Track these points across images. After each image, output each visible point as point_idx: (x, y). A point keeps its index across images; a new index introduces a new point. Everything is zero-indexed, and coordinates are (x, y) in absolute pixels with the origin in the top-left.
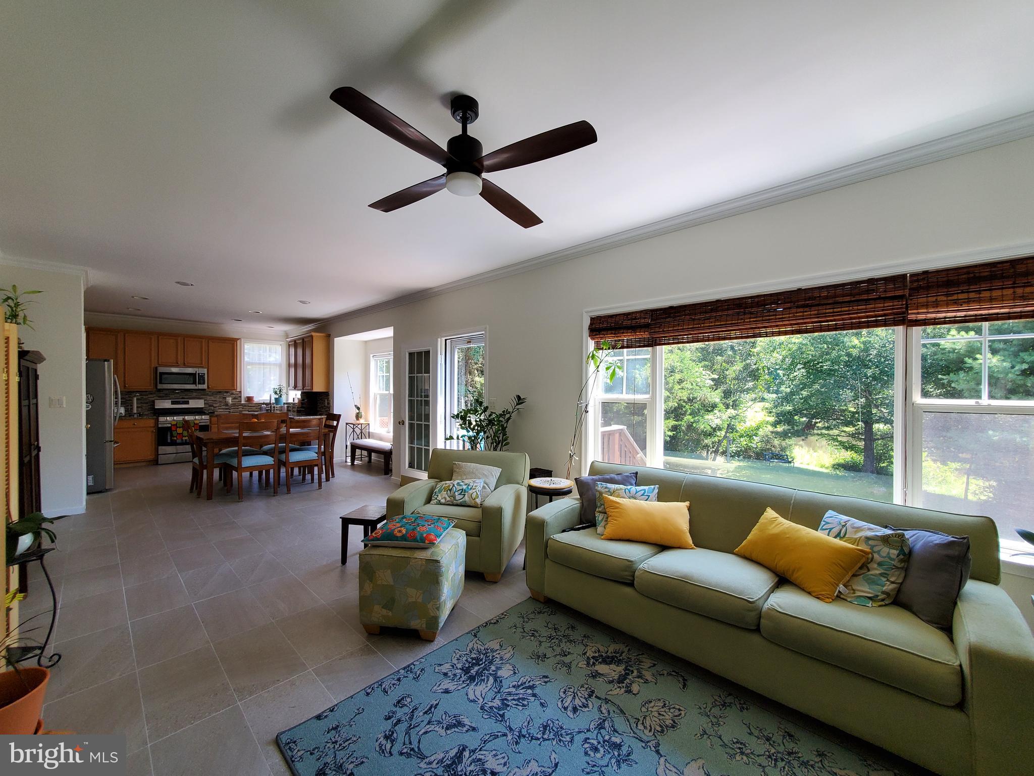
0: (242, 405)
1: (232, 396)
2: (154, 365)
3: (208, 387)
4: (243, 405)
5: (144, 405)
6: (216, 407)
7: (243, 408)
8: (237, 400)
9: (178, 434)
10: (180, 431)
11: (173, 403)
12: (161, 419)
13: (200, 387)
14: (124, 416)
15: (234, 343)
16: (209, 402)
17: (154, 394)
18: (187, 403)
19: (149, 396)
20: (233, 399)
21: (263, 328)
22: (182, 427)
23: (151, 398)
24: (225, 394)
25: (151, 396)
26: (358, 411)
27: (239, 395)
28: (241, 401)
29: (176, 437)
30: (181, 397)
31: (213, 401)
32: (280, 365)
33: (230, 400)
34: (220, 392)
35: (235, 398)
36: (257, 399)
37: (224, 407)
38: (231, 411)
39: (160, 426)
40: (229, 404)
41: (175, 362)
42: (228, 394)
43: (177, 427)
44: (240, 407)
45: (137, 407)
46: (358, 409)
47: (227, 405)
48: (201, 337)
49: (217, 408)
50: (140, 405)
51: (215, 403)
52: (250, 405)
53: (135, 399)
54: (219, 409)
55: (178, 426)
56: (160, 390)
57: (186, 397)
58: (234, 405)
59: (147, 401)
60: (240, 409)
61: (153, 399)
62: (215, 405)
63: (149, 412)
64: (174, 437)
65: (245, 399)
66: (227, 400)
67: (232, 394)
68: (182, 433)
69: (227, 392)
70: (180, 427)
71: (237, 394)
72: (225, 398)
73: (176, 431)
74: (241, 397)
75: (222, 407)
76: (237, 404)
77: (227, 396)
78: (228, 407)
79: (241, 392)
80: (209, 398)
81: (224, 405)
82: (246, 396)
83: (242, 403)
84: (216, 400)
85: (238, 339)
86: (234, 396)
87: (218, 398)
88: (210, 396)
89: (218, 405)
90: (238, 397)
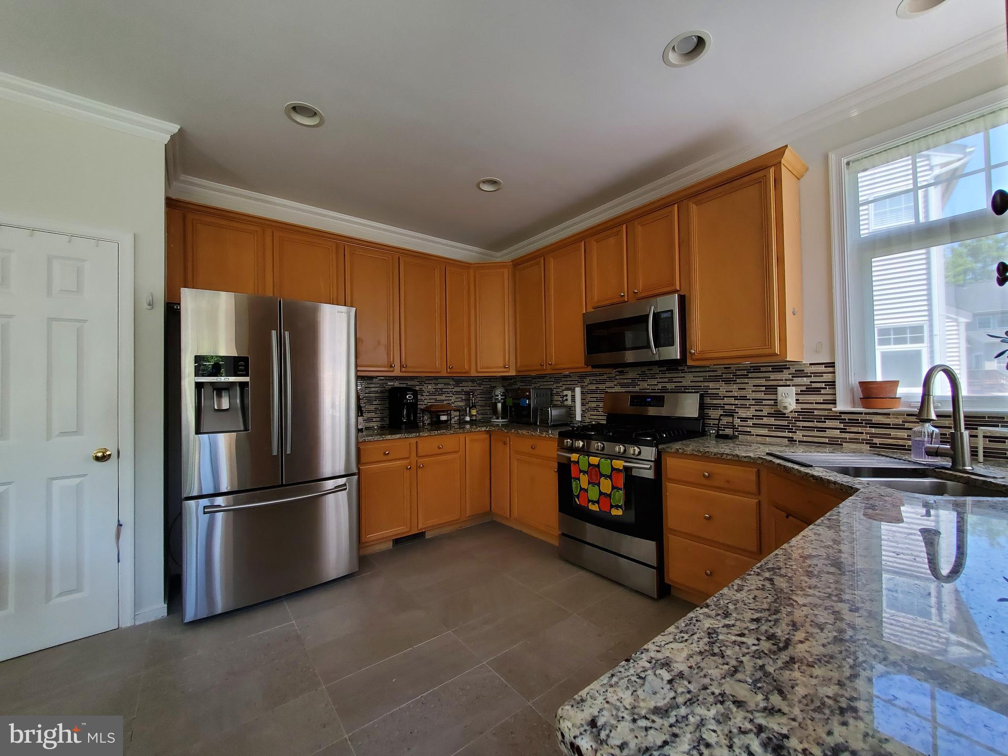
0: (838, 416)
1: (798, 381)
3: (692, 352)
4: (848, 420)
6: (744, 419)
7: (843, 431)
8: (820, 399)
13: (666, 353)
15: (765, 178)
16: (726, 401)
19: (608, 384)
20: (802, 393)
24: (773, 376)
25: (612, 384)
27: (827, 377)
28: (834, 402)
31: (736, 398)
33: (790, 397)
34: (757, 369)
35: (810, 390)
36: (901, 395)
37: (772, 421)
38: (798, 436)
41: (618, 293)
42: (786, 375)
44: (829, 424)
47: (779, 414)
49: (750, 423)
51: (744, 406)
52: (876, 419)
54: (755, 425)
58: (806, 414)
60: (830, 433)
62: (743, 413)
65: (852, 391)
66: (779, 398)
67: (800, 373)
71: (820, 374)
72: (772, 389)
74: (832, 384)
75: (765, 421)
76: (816, 413)
77: (781, 383)
78: (786, 423)
79: (832, 365)
80: (722, 388)
81: (770, 415)
82: (854, 380)
83: (841, 406)
84: (744, 398)
85: (781, 151)
86: (806, 381)
87: (750, 388)
88: (728, 381)
89: (749, 413)
90: (823, 385)
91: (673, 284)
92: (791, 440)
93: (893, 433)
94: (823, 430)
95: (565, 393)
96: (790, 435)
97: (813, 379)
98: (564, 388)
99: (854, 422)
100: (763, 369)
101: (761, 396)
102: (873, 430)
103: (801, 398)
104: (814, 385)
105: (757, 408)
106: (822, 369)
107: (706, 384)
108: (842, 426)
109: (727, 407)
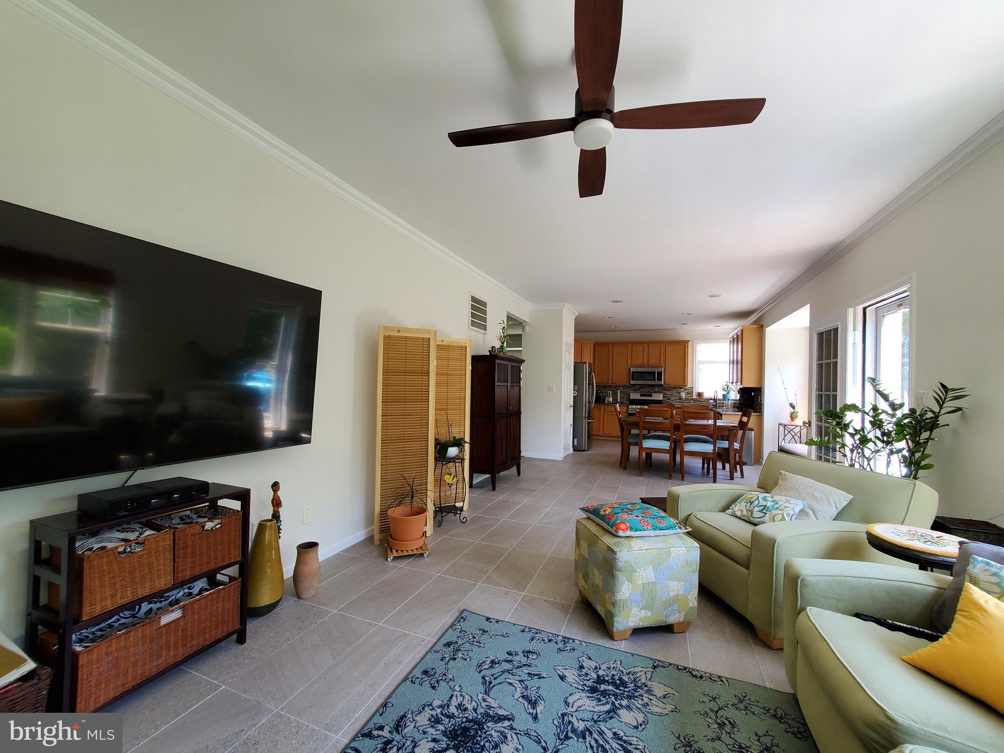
0: (693, 399)
1: (685, 391)
2: (628, 366)
3: (665, 383)
4: (695, 400)
5: (625, 396)
6: (672, 400)
7: (694, 402)
8: (690, 395)
11: (642, 395)
12: (630, 407)
13: (659, 383)
14: (612, 403)
15: (685, 345)
16: (667, 395)
17: (629, 388)
18: (651, 396)
21: (710, 327)
23: (628, 390)
24: (680, 390)
26: (793, 411)
27: (691, 391)
28: (693, 396)
30: (647, 391)
31: (670, 395)
33: (683, 395)
34: (676, 388)
35: (688, 393)
36: (707, 395)
37: (679, 401)
38: (685, 404)
39: (629, 412)
40: (683, 399)
41: (642, 363)
44: (692, 401)
45: (620, 397)
46: (793, 406)
47: (681, 399)
48: (660, 342)
50: (622, 396)
51: (672, 397)
52: (700, 400)
53: (619, 391)
54: (675, 402)
56: (634, 385)
57: (651, 391)
58: (687, 399)
59: (626, 393)
60: (692, 403)
61: (629, 392)
62: (672, 399)
63: (626, 401)
66: (681, 395)
67: (686, 389)
69: (681, 388)
71: (690, 390)
72: (679, 393)
74: (692, 392)
75: (677, 401)
76: (689, 399)
77: (682, 391)
78: (682, 401)
79: (692, 388)
80: (667, 392)
81: (678, 399)
82: (697, 392)
83: (694, 398)
84: (672, 395)
85: (689, 341)
86: (687, 391)
87: (674, 392)
88: (668, 390)
89: (674, 399)
91: (661, 364)
95: (609, 392)
101: (677, 394)
103: (686, 395)
106: (690, 389)
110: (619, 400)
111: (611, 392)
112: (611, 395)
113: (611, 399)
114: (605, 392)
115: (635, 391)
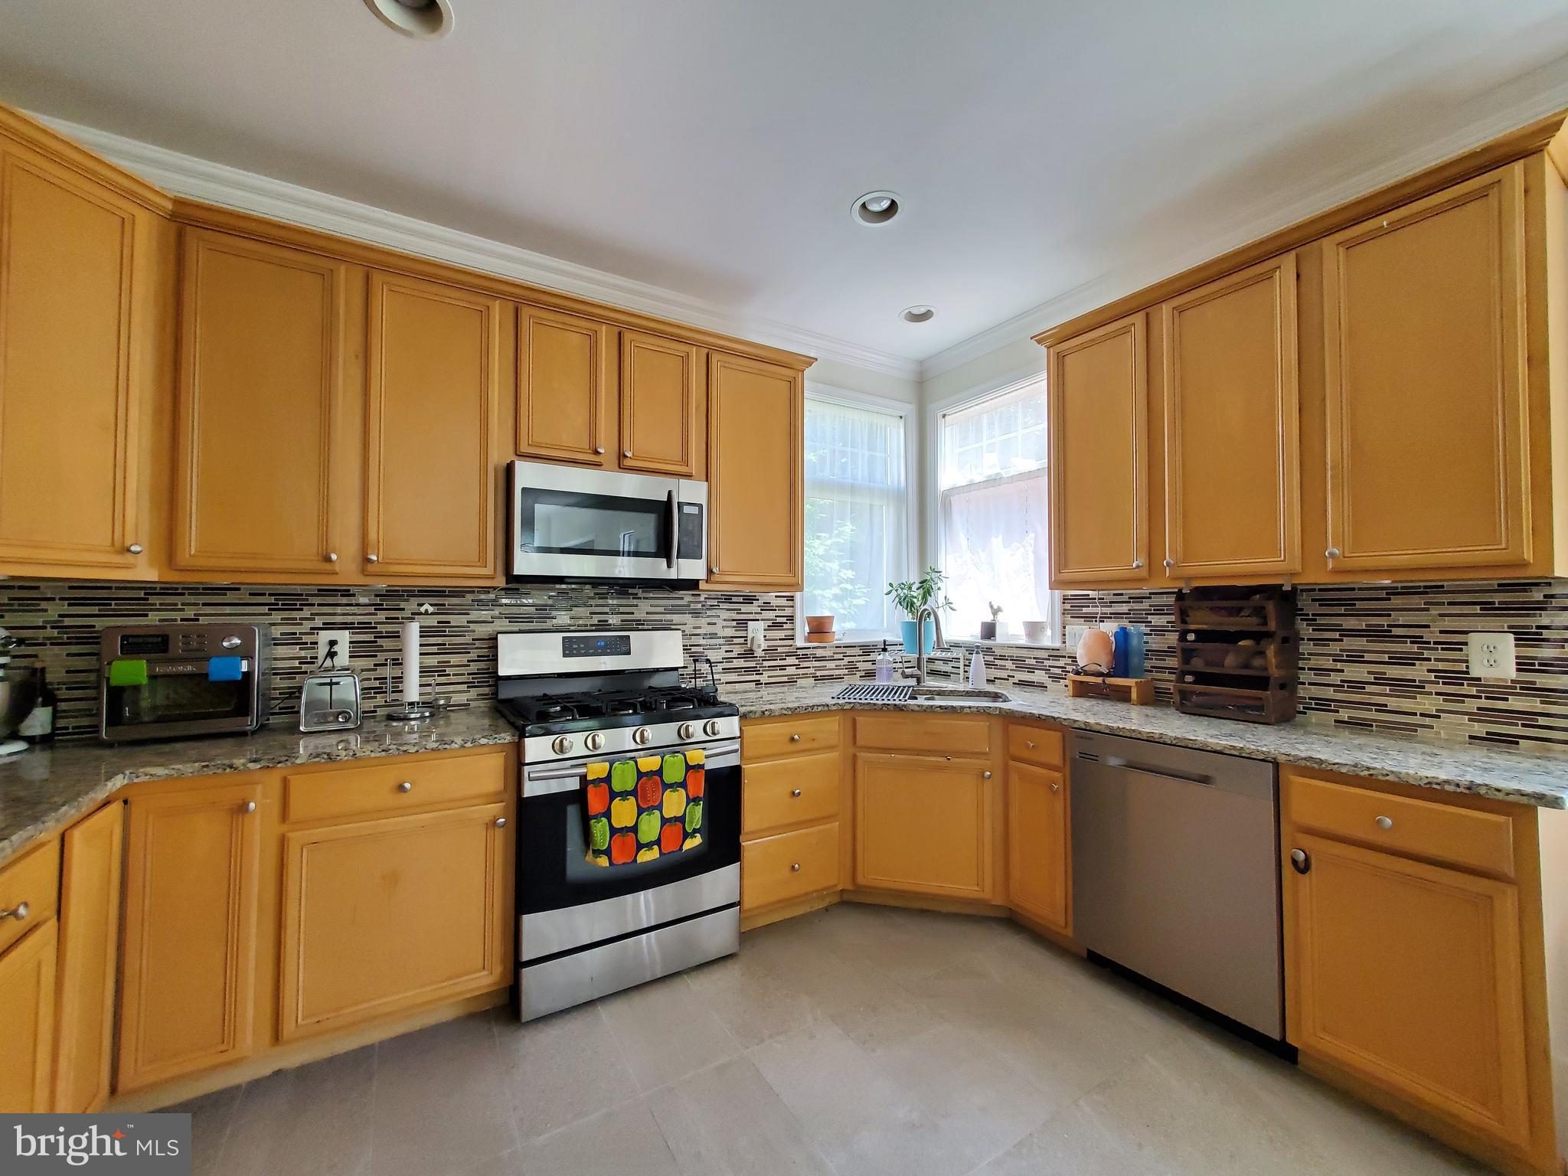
2: (500, 454)
3: (707, 571)
5: (454, 659)
7: (798, 667)
8: (782, 634)
9: (613, 831)
10: (624, 812)
11: (570, 649)
12: (537, 748)
13: (682, 569)
15: (796, 380)
17: (495, 603)
18: (622, 647)
19: (475, 615)
20: (769, 628)
22: (633, 793)
23: (479, 621)
24: (745, 608)
25: (485, 615)
27: (788, 612)
28: (794, 638)
29: (608, 853)
30: (595, 620)
31: (705, 636)
32: (899, 497)
35: (776, 625)
36: (843, 630)
38: (764, 678)
39: (531, 790)
40: (759, 653)
41: (584, 444)
42: (754, 608)
43: (613, 795)
44: (788, 661)
45: (424, 671)
47: (749, 654)
48: (686, 338)
49: (720, 667)
50: (433, 661)
51: (712, 647)
52: (819, 653)
53: (414, 629)
55: (617, 786)
56: (518, 583)
57: (616, 619)
59: (468, 639)
60: (791, 670)
61: (488, 628)
62: (711, 656)
63: (474, 692)
64: (598, 853)
65: (807, 626)
66: (750, 636)
67: (767, 607)
68: (634, 829)
69: (749, 600)
70: (624, 795)
71: (781, 608)
72: (742, 624)
73: (608, 814)
74: (792, 618)
75: (735, 663)
76: (780, 650)
77: (751, 617)
78: (753, 664)
79: (791, 598)
81: (740, 656)
82: (808, 615)
83: (798, 642)
84: (713, 636)
85: (806, 365)
86: (771, 615)
87: (722, 623)
89: (720, 656)
90: (784, 620)
92: (758, 683)
93: (831, 665)
94: (782, 668)
95: (325, 636)
96: (757, 677)
97: (778, 613)
98: (319, 622)
99: (805, 657)
100: (734, 599)
101: (730, 632)
102: (818, 664)
103: (772, 634)
104: (779, 620)
105: (728, 648)
106: (783, 602)
107: (668, 617)
108: (797, 662)
109: (694, 649)
110: (412, 692)
111: (344, 638)
112: (343, 658)
113: (348, 690)
114: (292, 640)
115: (535, 623)
